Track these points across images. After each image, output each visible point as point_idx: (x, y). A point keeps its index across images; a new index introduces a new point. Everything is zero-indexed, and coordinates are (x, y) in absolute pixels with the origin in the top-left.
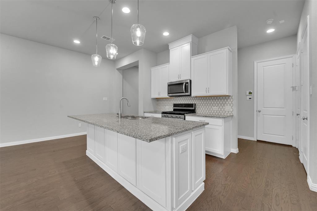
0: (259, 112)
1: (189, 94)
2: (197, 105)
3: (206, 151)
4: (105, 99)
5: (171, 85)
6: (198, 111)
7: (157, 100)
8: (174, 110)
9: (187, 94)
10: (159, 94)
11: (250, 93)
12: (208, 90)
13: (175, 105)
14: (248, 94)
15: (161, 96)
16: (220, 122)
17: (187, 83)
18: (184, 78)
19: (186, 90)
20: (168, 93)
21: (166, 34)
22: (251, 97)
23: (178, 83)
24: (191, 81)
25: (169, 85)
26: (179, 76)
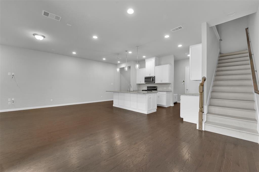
0: (187, 90)
1: (154, 82)
2: (157, 87)
3: (157, 105)
4: (112, 84)
5: (146, 78)
6: (158, 89)
7: (139, 85)
8: (147, 89)
9: (153, 82)
10: (140, 82)
11: (184, 81)
12: (161, 81)
13: (148, 87)
14: (182, 82)
15: (142, 83)
16: (165, 93)
17: (153, 77)
18: (152, 75)
19: (153, 81)
20: (145, 82)
21: (144, 57)
22: (184, 83)
23: (149, 77)
24: (155, 77)
25: (145, 78)
26: (150, 75)
